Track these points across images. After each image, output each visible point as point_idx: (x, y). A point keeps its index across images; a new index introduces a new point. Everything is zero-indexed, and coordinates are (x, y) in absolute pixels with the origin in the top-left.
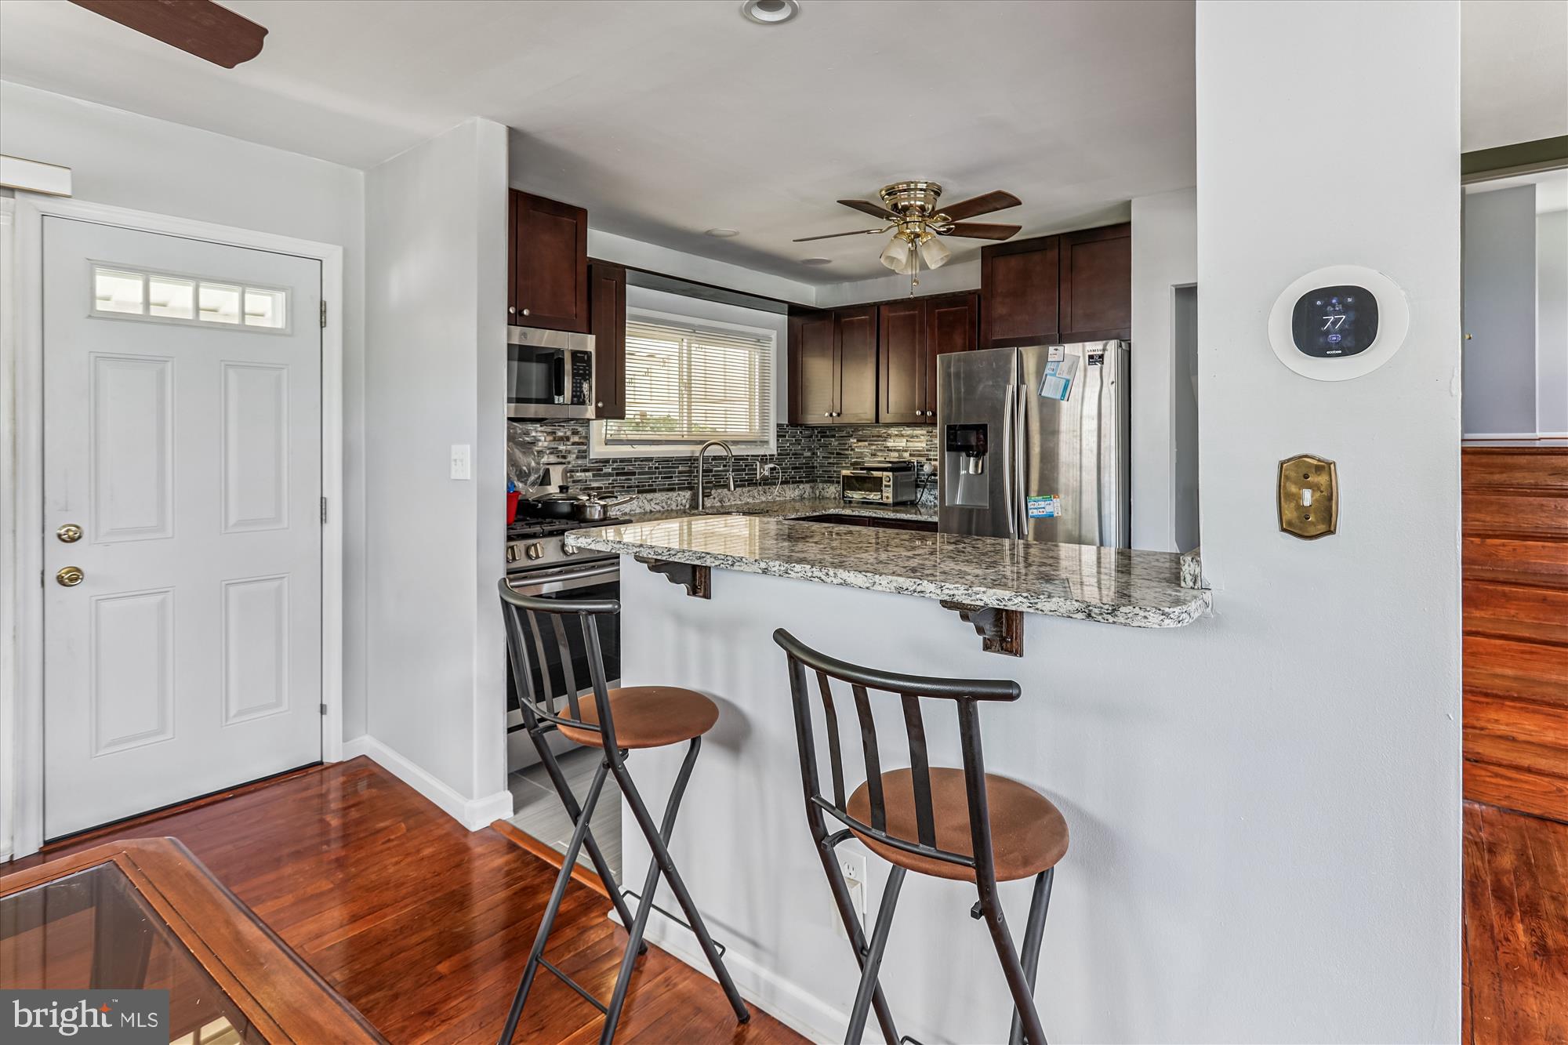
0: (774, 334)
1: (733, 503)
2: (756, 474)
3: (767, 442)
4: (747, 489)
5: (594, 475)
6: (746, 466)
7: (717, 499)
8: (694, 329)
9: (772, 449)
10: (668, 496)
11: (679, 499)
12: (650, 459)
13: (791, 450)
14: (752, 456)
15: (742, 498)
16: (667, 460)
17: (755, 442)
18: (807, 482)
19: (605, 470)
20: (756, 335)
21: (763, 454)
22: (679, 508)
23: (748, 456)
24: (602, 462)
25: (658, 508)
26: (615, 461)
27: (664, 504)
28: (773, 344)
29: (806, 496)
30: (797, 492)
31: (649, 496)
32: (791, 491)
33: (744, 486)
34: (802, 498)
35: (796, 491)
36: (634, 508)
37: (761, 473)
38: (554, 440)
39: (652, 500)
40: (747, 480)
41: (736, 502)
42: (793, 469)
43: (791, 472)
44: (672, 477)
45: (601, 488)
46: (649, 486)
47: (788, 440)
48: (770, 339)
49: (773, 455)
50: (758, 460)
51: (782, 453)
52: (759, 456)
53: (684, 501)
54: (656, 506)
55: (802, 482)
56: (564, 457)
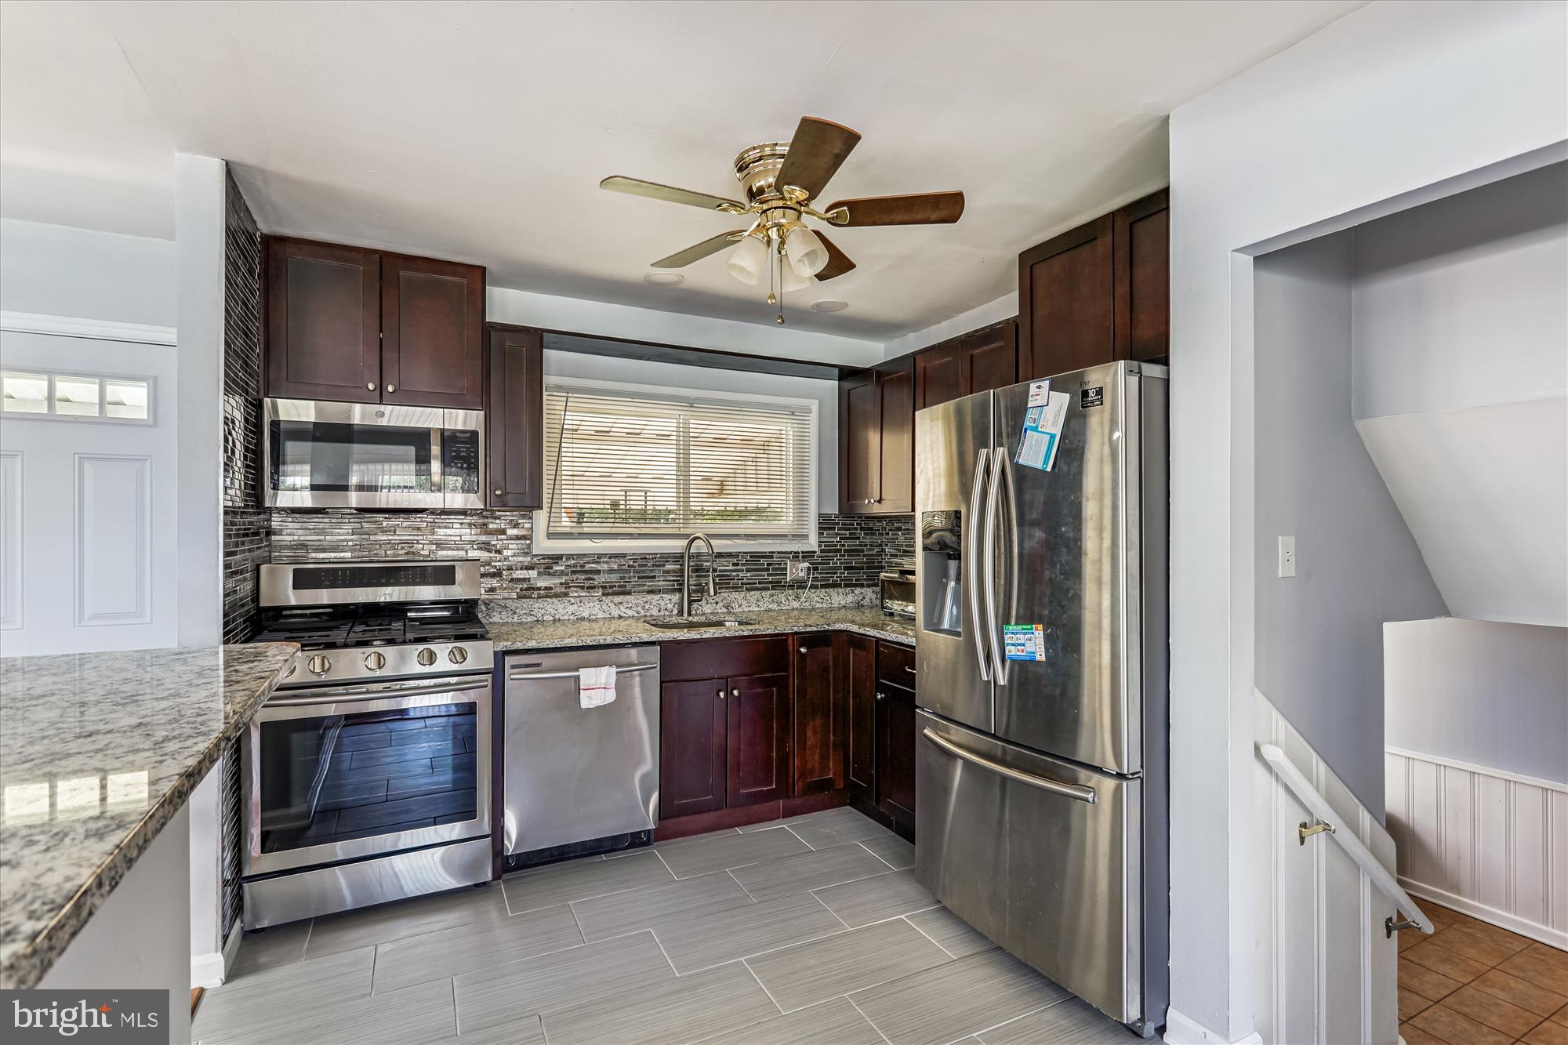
0: (814, 405)
1: (746, 609)
2: (786, 575)
3: (806, 536)
4: (769, 593)
5: (539, 574)
6: (768, 565)
7: (721, 604)
8: (691, 403)
9: (812, 543)
10: (645, 600)
11: (663, 603)
12: (624, 556)
13: (844, 546)
14: (778, 553)
15: (761, 604)
16: (644, 557)
17: (786, 536)
18: (868, 586)
19: (556, 568)
20: (788, 407)
21: (795, 550)
22: (662, 613)
23: (774, 553)
24: (552, 559)
25: (630, 613)
26: (570, 557)
27: (639, 609)
28: (814, 417)
29: (866, 602)
30: (850, 598)
31: (617, 599)
32: (841, 597)
33: (767, 589)
34: (859, 606)
35: (850, 596)
36: (594, 613)
37: (792, 574)
38: (487, 533)
39: (621, 603)
40: (770, 582)
41: (750, 608)
42: (845, 568)
43: (844, 573)
44: (654, 577)
45: (551, 588)
46: (619, 586)
47: (837, 534)
48: (809, 411)
49: (815, 552)
50: (789, 558)
51: (828, 550)
52: (791, 553)
53: (670, 606)
54: (627, 611)
55: (862, 586)
56: (499, 552)
